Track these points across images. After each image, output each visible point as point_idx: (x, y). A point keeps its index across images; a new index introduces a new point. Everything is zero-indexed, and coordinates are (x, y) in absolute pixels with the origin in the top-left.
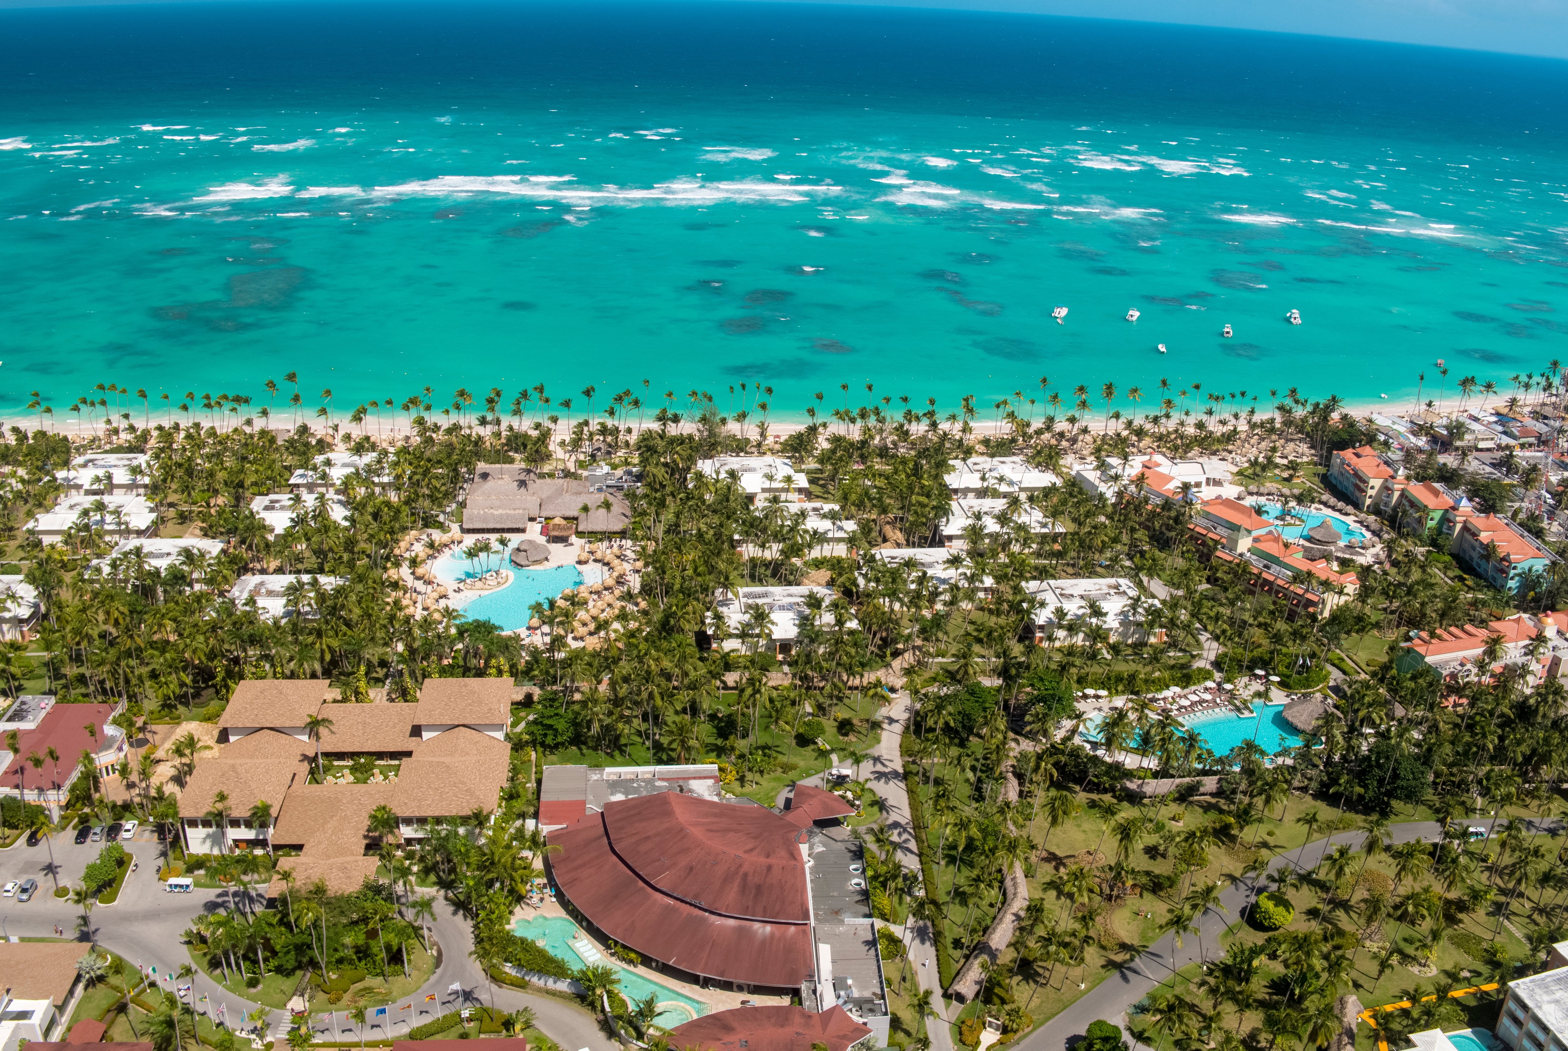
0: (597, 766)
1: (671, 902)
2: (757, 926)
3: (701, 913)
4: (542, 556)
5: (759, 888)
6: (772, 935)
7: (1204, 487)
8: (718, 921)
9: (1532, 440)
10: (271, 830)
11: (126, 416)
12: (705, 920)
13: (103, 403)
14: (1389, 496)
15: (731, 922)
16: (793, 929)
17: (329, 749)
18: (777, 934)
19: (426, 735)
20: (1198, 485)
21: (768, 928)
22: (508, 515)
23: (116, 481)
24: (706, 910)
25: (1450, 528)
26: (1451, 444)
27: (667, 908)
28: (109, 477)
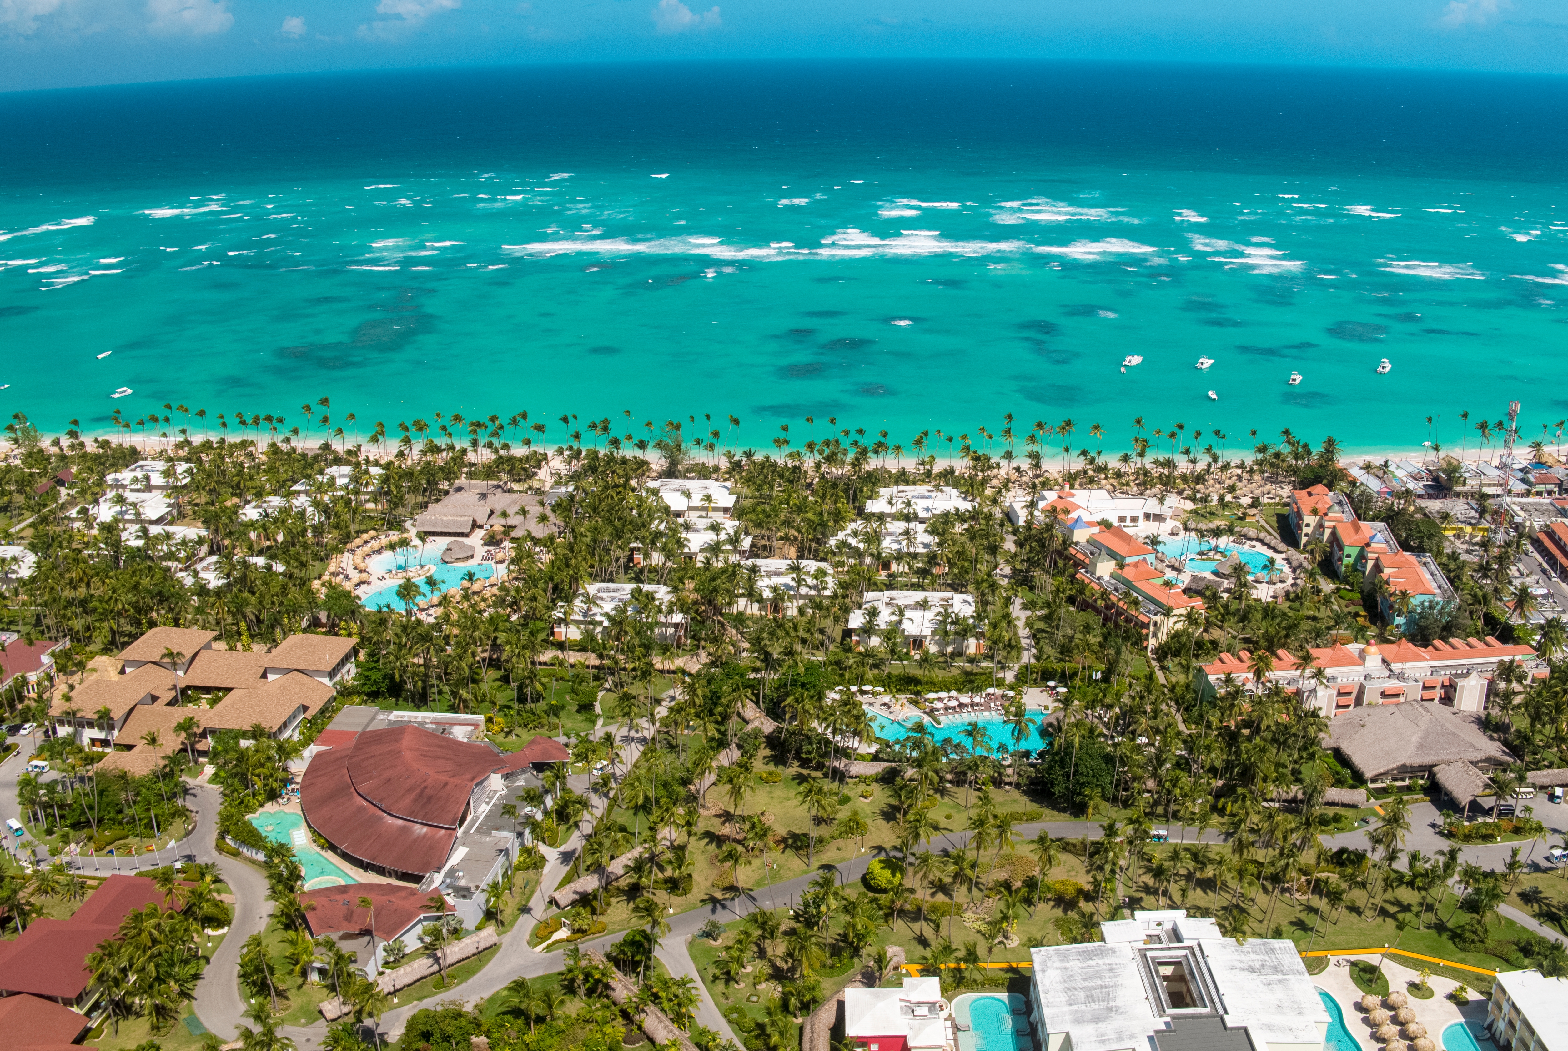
0: (389, 709)
1: (365, 803)
2: (417, 826)
3: (381, 813)
4: (470, 554)
5: (430, 799)
6: (426, 834)
7: (1141, 522)
8: (389, 820)
9: (1550, 487)
10: (116, 732)
11: (183, 431)
12: (381, 818)
13: (167, 420)
14: (1322, 534)
15: (400, 822)
16: (443, 831)
17: (197, 683)
18: (429, 834)
19: (271, 677)
20: (1134, 519)
21: (425, 829)
22: (455, 521)
23: (153, 482)
24: (385, 812)
25: (1364, 566)
26: (1450, 489)
27: (362, 809)
28: (147, 478)
